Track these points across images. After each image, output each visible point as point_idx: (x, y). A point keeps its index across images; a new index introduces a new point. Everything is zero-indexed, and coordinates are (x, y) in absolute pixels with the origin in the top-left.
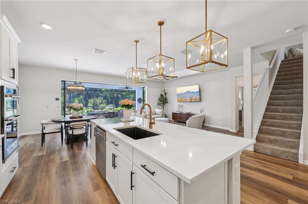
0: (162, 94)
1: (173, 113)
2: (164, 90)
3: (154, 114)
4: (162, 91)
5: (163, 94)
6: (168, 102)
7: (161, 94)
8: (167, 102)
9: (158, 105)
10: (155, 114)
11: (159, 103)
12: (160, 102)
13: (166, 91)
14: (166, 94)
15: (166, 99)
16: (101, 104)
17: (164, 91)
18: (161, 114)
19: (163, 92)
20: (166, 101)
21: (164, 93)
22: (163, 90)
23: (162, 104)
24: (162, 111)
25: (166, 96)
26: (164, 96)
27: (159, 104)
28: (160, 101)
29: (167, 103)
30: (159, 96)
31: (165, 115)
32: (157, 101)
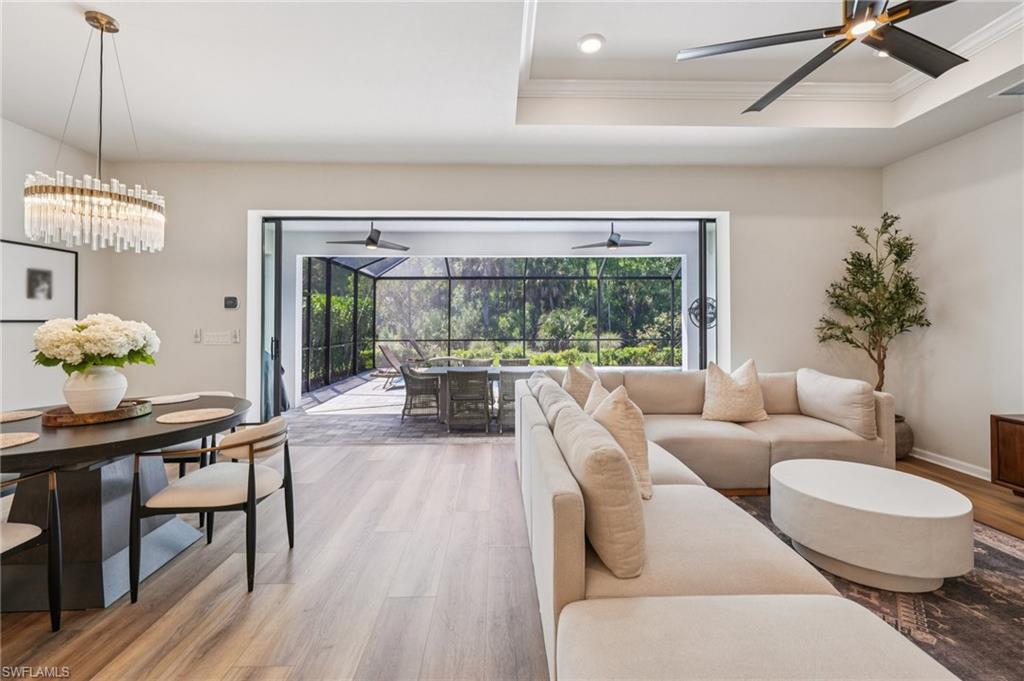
0: (865, 250)
1: (997, 421)
2: (888, 222)
3: (790, 406)
4: (860, 232)
5: (878, 251)
6: (930, 316)
7: (857, 257)
8: (920, 321)
9: (823, 339)
10: (799, 411)
11: (831, 324)
12: (845, 321)
13: (902, 230)
14: (902, 252)
15: (907, 291)
16: (578, 333)
17: (886, 227)
18: (858, 416)
19: (872, 235)
20: (911, 312)
21: (884, 251)
22: (872, 225)
23: (859, 336)
24: (864, 392)
25: (906, 266)
26: (888, 273)
27: (830, 332)
28: (848, 310)
29: (915, 328)
30: (839, 272)
31: (899, 419)
32: (821, 308)
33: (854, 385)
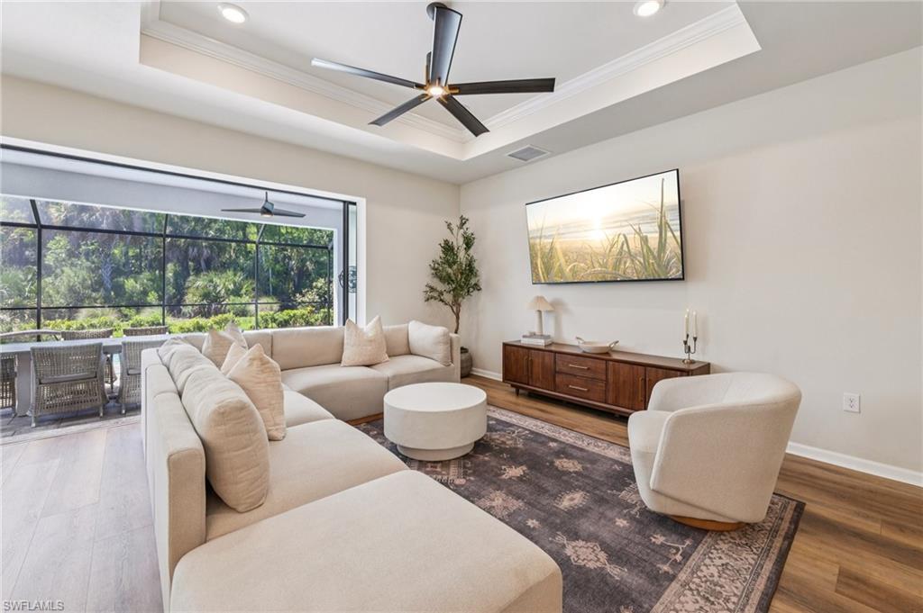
0: (452, 239)
1: (505, 345)
2: (463, 222)
3: (404, 349)
4: (449, 226)
5: (458, 242)
6: (482, 286)
7: (446, 242)
8: (477, 287)
9: (428, 300)
10: (410, 353)
11: (432, 289)
12: (440, 286)
13: (471, 227)
14: (469, 242)
15: (470, 270)
17: (462, 224)
18: (441, 351)
19: (455, 231)
20: (473, 281)
21: (461, 241)
22: (456, 222)
23: (448, 297)
24: (445, 335)
25: (471, 252)
26: (462, 255)
27: (432, 295)
28: (442, 279)
29: (476, 292)
30: (438, 254)
31: (464, 350)
32: (425, 278)
33: (439, 330)
